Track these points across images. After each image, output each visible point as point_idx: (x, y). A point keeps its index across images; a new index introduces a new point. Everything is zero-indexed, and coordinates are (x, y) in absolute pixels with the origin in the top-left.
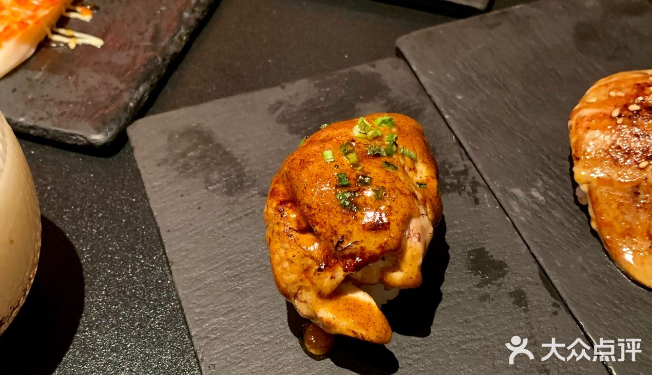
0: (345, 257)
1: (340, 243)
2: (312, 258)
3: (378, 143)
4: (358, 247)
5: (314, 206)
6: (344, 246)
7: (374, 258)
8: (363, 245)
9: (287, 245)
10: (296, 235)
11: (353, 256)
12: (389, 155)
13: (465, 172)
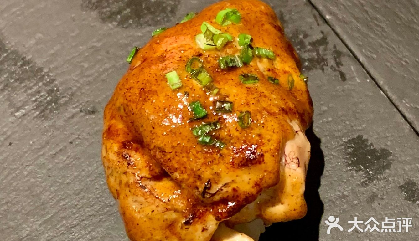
0: (215, 204)
1: (207, 188)
2: (176, 211)
3: (229, 51)
4: (230, 189)
5: (168, 150)
6: (213, 191)
7: (249, 199)
8: (234, 186)
9: (142, 199)
10: (150, 184)
11: (224, 201)
12: (245, 64)
13: (323, 41)
